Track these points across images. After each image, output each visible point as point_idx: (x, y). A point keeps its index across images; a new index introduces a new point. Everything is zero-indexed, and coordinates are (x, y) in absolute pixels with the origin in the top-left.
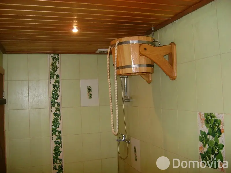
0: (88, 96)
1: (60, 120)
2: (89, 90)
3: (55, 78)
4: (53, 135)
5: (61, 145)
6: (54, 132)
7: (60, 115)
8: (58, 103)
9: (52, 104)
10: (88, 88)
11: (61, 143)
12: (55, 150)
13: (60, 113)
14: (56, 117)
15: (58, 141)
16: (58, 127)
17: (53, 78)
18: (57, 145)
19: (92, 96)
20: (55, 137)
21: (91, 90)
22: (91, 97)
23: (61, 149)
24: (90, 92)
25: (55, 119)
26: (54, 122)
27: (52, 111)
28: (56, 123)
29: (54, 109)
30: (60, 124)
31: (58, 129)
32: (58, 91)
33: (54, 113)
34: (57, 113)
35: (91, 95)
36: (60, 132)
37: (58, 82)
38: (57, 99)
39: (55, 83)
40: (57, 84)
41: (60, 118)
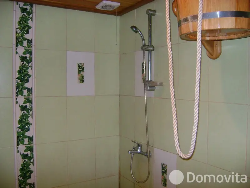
0: (79, 79)
1: (32, 118)
2: (80, 69)
3: (24, 45)
4: (18, 145)
5: (32, 161)
6: (20, 138)
7: (31, 110)
8: (28, 89)
9: (18, 91)
10: (79, 66)
11: (32, 157)
12: (22, 169)
13: (32, 107)
14: (24, 113)
15: (28, 154)
16: (29, 130)
17: (22, 45)
18: (25, 161)
19: (85, 80)
20: (22, 148)
21: (83, 69)
22: (83, 81)
23: (31, 167)
24: (82, 73)
25: (23, 116)
26: (20, 121)
27: (17, 102)
28: (24, 124)
29: (21, 100)
30: (31, 124)
31: (27, 134)
32: (30, 68)
33: (22, 105)
34: (26, 106)
35: (83, 77)
36: (31, 139)
37: (30, 53)
38: (28, 81)
39: (24, 53)
40: (28, 56)
41: (32, 115)
